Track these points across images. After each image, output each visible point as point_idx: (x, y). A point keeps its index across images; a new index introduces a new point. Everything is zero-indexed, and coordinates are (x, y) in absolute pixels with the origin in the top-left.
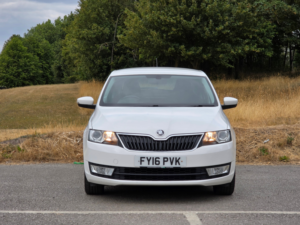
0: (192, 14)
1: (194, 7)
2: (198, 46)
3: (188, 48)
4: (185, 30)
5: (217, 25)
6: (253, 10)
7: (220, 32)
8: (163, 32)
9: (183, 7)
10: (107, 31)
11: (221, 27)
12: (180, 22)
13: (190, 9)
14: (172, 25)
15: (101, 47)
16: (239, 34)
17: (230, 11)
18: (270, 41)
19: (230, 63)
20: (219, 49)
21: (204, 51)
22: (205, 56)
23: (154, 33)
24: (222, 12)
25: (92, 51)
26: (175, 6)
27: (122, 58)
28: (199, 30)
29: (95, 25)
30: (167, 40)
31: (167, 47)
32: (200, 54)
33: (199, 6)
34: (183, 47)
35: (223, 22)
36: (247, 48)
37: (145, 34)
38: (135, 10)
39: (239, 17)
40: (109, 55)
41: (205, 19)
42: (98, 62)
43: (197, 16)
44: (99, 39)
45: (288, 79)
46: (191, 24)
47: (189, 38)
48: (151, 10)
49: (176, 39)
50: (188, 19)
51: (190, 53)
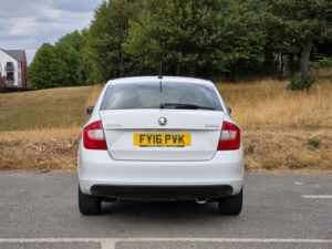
0: (188, 24)
1: (190, 18)
2: (193, 53)
3: (184, 55)
4: (181, 39)
5: (211, 35)
6: (243, 21)
7: (213, 41)
8: (162, 41)
9: (180, 18)
10: (117, 40)
11: (214, 36)
12: (177, 32)
13: (187, 20)
14: (169, 34)
15: (111, 54)
16: (230, 42)
17: (222, 21)
18: (261, 48)
19: (227, 68)
20: (212, 56)
21: (199, 58)
22: (200, 62)
23: (154, 41)
24: (215, 23)
25: (104, 57)
26: (172, 17)
27: (130, 64)
28: (194, 38)
29: (106, 34)
30: (166, 48)
31: (166, 54)
32: (196, 61)
33: (194, 18)
34: (180, 54)
35: (216, 32)
36: (237, 55)
37: (146, 42)
38: (138, 21)
39: (230, 27)
40: (119, 61)
41: (200, 28)
42: (109, 67)
43: (192, 26)
44: (110, 47)
45: (277, 82)
46: (187, 34)
47: (186, 46)
48: (152, 20)
49: (174, 48)
50: (185, 29)
51: (186, 59)
